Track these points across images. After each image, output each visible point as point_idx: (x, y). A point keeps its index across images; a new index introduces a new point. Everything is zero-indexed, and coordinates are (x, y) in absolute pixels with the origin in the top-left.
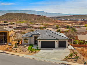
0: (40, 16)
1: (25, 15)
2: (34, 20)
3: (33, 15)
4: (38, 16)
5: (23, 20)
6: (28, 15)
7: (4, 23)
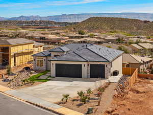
0: (149, 21)
1: (121, 20)
2: (138, 29)
3: (135, 20)
4: (145, 22)
5: (117, 30)
6: (127, 20)
7: (78, 35)
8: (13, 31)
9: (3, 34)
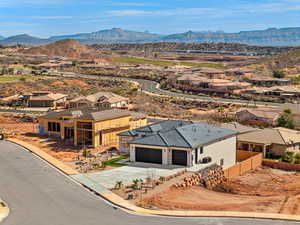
8: (158, 68)
9: (141, 74)
